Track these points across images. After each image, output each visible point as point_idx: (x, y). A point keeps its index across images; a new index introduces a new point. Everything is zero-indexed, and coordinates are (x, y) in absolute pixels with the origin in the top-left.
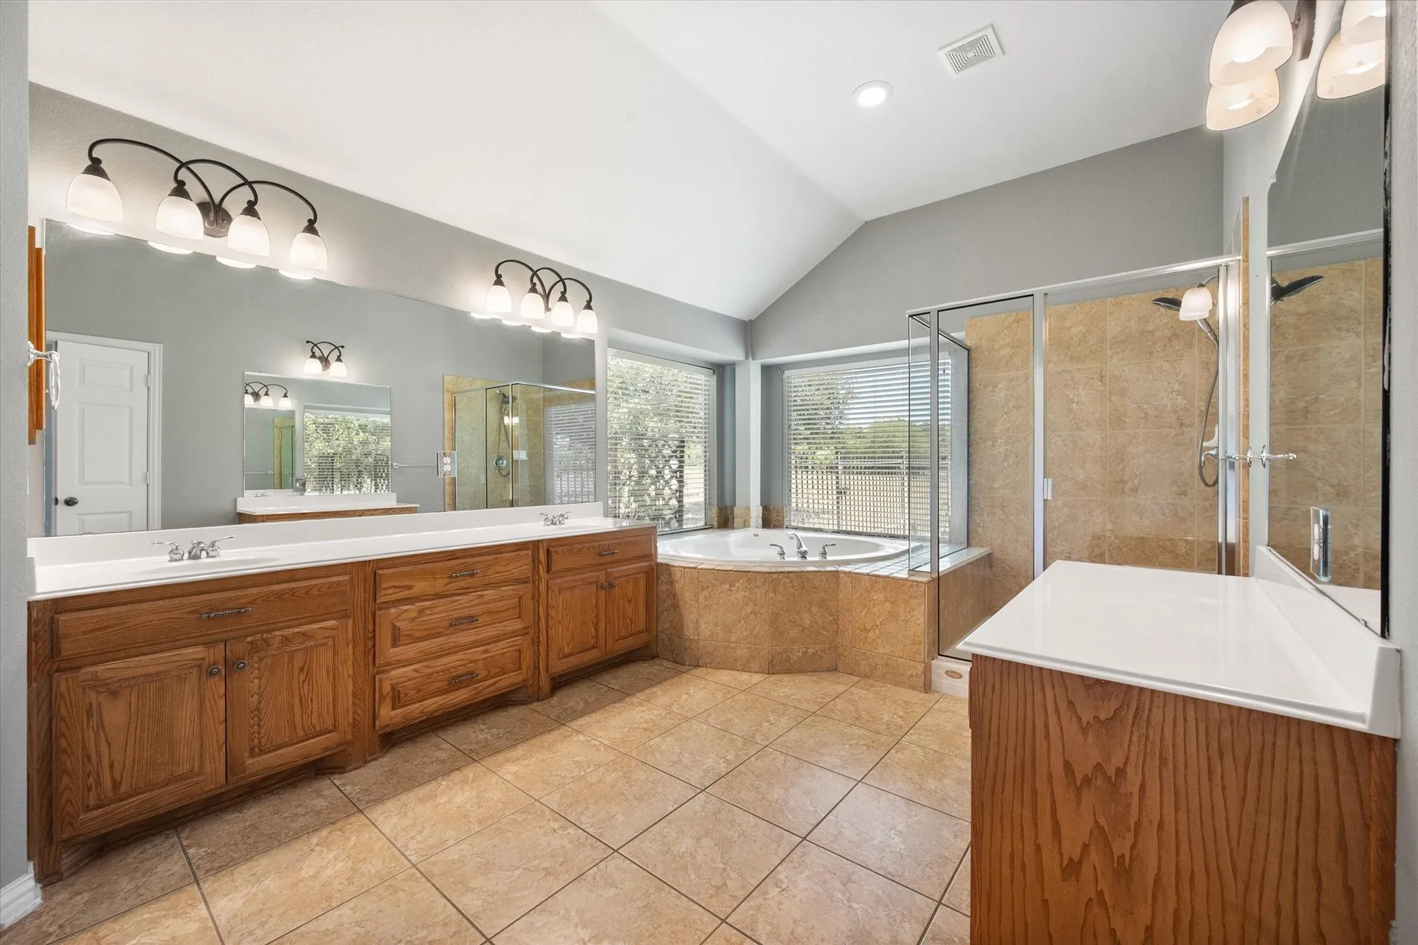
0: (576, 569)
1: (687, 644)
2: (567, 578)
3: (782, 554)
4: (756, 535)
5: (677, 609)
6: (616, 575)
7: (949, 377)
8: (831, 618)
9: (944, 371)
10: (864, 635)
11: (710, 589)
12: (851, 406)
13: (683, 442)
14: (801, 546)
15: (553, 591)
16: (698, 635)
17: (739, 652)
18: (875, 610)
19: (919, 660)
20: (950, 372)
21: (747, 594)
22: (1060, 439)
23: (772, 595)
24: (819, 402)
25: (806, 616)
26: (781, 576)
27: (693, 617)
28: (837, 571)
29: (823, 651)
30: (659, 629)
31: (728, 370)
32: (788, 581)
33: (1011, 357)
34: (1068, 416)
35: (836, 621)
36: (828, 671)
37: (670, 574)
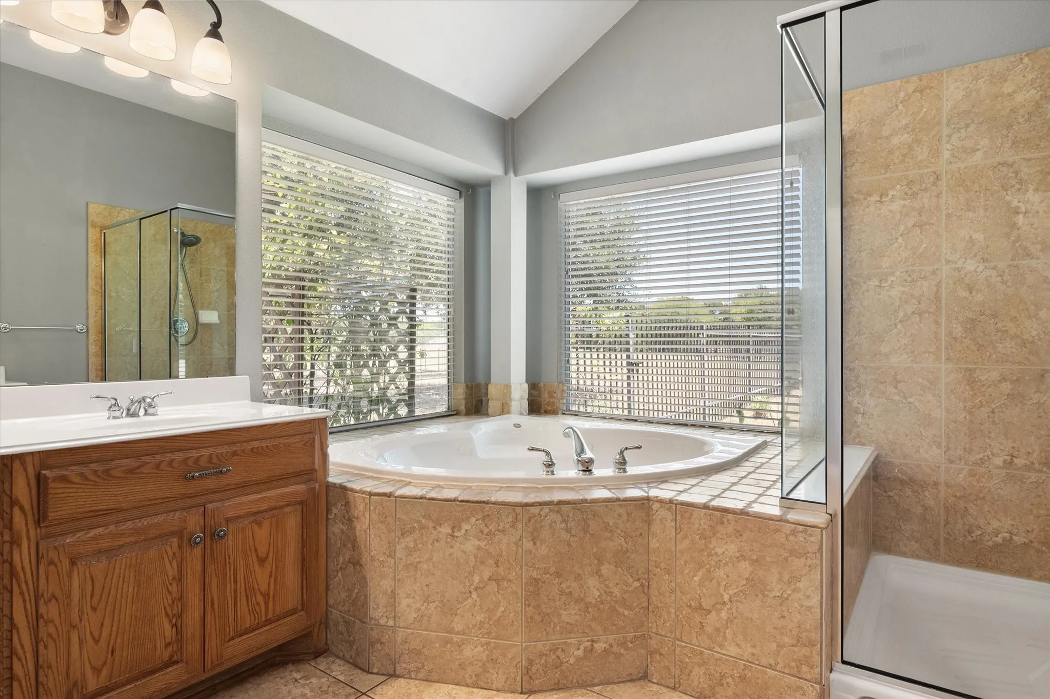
0: (120, 510)
1: (374, 634)
2: (92, 533)
3: (550, 465)
4: (517, 426)
5: (358, 568)
6: (231, 513)
7: (800, 193)
8: (637, 584)
9: (792, 183)
10: (698, 619)
11: (416, 534)
12: (640, 271)
13: (414, 290)
14: (582, 451)
15: (51, 563)
16: (394, 618)
17: (468, 652)
18: (721, 573)
19: (809, 677)
20: (800, 185)
21: (483, 544)
22: (994, 273)
23: (527, 545)
24: (603, 265)
25: (592, 582)
26: (546, 509)
27: (387, 584)
28: (648, 499)
29: (623, 644)
30: (331, 602)
31: (481, 192)
32: (558, 518)
33: (910, 148)
34: (1008, 235)
35: (645, 589)
36: (632, 681)
37: (347, 504)
